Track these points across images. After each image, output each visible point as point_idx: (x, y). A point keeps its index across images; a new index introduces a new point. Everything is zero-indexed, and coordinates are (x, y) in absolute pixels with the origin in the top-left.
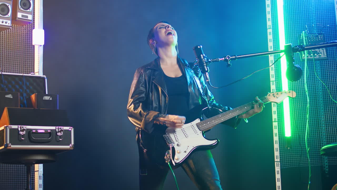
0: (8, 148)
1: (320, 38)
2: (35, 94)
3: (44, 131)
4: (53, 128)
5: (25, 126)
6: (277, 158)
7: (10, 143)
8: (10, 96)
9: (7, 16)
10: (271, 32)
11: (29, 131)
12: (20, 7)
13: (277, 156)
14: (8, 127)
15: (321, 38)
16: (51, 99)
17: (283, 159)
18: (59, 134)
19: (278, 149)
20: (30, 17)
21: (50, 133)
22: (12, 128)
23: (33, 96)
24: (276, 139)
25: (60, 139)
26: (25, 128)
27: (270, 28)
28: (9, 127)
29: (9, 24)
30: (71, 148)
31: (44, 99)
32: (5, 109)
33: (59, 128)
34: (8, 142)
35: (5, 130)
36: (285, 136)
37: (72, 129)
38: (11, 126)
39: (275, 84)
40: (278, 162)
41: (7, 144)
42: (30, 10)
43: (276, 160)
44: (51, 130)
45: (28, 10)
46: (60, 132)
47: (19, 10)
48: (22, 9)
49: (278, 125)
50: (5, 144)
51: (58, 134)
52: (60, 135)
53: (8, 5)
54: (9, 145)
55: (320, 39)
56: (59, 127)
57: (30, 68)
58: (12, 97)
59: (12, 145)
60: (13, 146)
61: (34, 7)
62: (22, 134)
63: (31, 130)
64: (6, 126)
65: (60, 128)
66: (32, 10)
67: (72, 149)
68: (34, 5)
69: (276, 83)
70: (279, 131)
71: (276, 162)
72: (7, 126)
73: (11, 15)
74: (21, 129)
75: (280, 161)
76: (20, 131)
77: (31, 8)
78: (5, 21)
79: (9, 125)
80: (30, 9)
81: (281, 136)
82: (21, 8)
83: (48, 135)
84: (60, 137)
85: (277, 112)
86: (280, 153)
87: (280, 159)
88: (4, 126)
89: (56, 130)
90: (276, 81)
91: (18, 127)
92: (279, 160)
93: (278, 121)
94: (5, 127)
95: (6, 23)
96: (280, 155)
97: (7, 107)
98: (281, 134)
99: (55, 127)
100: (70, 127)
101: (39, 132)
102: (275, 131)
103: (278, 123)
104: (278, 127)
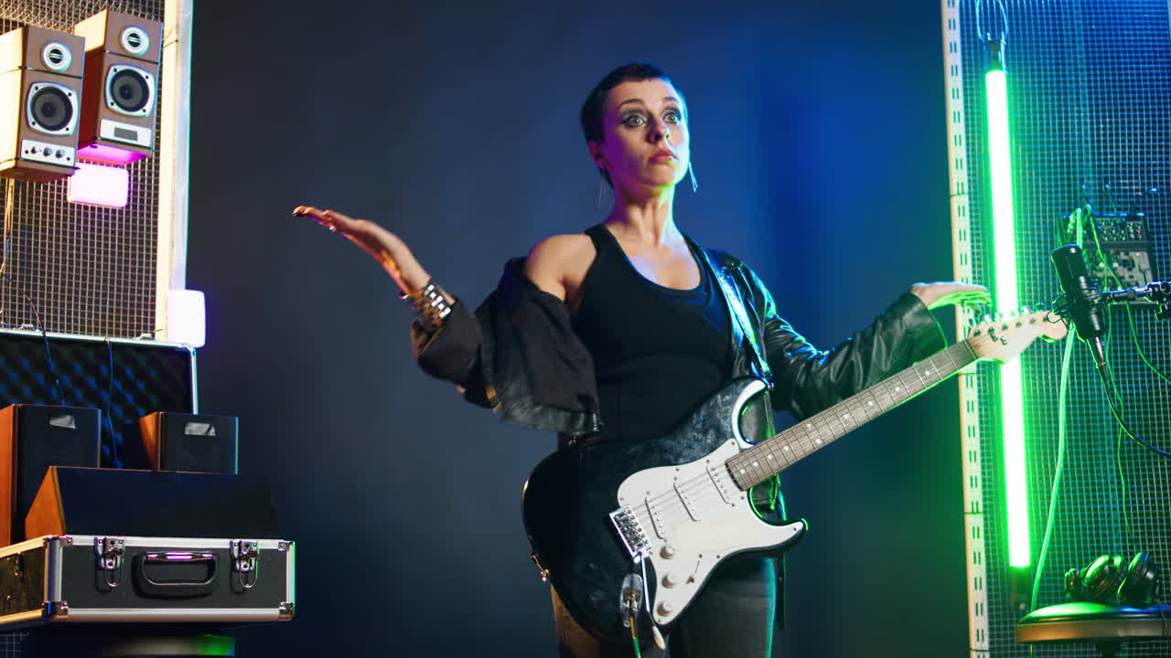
0: (58, 617)
1: (1132, 231)
2: (157, 416)
3: (190, 557)
4: (223, 543)
5: (121, 538)
6: (980, 638)
7: (63, 599)
8: (65, 422)
9: (63, 132)
10: (964, 207)
11: (137, 556)
12: (110, 100)
13: (980, 632)
14: (58, 542)
15: (1135, 233)
16: (212, 432)
17: (999, 642)
18: (242, 566)
19: (985, 608)
20: (145, 137)
21: (210, 563)
22: (74, 544)
23: (149, 422)
24: (976, 571)
25: (247, 586)
26: (119, 546)
27: (963, 193)
28: (62, 540)
29: (68, 159)
30: (284, 616)
31: (187, 433)
32: (49, 473)
33: (243, 544)
34: (58, 597)
35: (47, 551)
36: (1008, 564)
37: (288, 545)
38: (69, 536)
39: (975, 385)
40: (983, 651)
41: (54, 604)
42: (144, 111)
43: (974, 644)
44: (215, 551)
45: (140, 113)
46: (247, 558)
47: (107, 113)
48: (116, 107)
49: (986, 525)
50: (47, 604)
51: (238, 566)
52: (247, 569)
53: (66, 91)
54: (62, 608)
55: (1132, 236)
56: (243, 541)
57: (139, 313)
58: (73, 427)
59: (71, 606)
60: (75, 613)
61: (159, 100)
62: (110, 567)
63: (143, 551)
64: (50, 536)
65: (247, 545)
66: (152, 112)
67: (289, 620)
68: (159, 93)
69: (979, 379)
70: (987, 545)
71: (976, 651)
72: (54, 539)
73: (76, 128)
74: (105, 547)
75: (991, 650)
76: (101, 557)
77: (149, 106)
78: (54, 148)
79: (63, 535)
80: (144, 108)
81: (995, 564)
82: (112, 104)
83: (205, 568)
84: (247, 577)
85: (984, 480)
86: (991, 623)
87: (991, 643)
88: (45, 537)
89: (230, 550)
90: (978, 372)
91: (96, 540)
92: (986, 645)
93: (985, 512)
94: (48, 540)
95: (59, 155)
96: (991, 629)
97: (55, 467)
98: (994, 557)
99: (228, 541)
100: (282, 541)
101: (169, 557)
102: (975, 545)
103: (985, 519)
104: (986, 532)
